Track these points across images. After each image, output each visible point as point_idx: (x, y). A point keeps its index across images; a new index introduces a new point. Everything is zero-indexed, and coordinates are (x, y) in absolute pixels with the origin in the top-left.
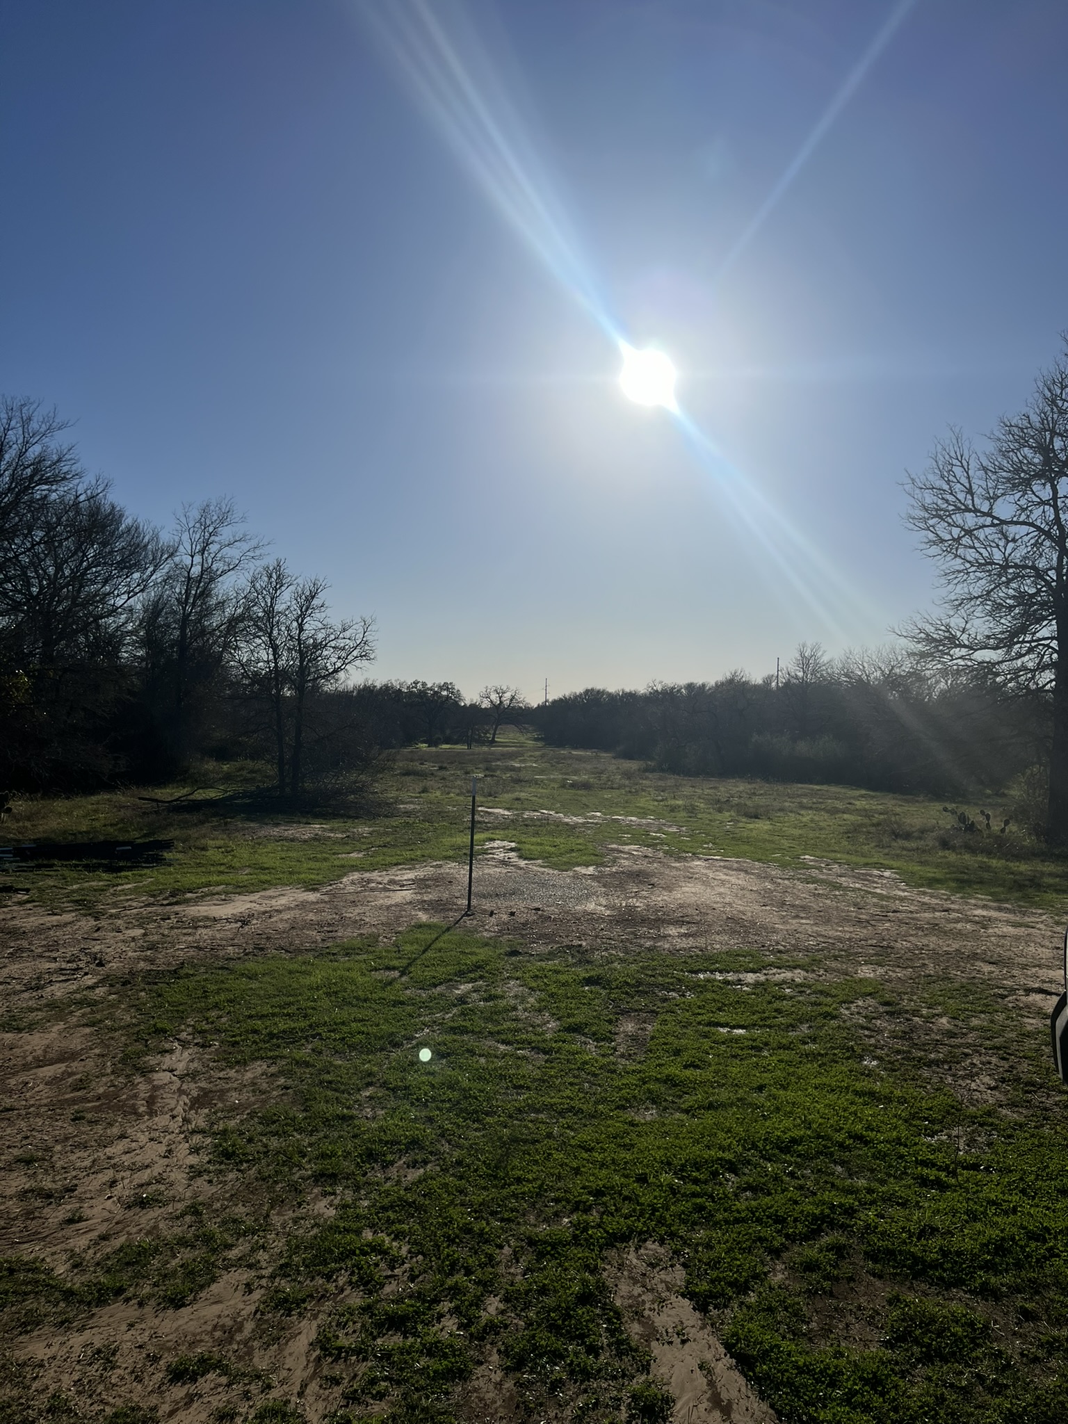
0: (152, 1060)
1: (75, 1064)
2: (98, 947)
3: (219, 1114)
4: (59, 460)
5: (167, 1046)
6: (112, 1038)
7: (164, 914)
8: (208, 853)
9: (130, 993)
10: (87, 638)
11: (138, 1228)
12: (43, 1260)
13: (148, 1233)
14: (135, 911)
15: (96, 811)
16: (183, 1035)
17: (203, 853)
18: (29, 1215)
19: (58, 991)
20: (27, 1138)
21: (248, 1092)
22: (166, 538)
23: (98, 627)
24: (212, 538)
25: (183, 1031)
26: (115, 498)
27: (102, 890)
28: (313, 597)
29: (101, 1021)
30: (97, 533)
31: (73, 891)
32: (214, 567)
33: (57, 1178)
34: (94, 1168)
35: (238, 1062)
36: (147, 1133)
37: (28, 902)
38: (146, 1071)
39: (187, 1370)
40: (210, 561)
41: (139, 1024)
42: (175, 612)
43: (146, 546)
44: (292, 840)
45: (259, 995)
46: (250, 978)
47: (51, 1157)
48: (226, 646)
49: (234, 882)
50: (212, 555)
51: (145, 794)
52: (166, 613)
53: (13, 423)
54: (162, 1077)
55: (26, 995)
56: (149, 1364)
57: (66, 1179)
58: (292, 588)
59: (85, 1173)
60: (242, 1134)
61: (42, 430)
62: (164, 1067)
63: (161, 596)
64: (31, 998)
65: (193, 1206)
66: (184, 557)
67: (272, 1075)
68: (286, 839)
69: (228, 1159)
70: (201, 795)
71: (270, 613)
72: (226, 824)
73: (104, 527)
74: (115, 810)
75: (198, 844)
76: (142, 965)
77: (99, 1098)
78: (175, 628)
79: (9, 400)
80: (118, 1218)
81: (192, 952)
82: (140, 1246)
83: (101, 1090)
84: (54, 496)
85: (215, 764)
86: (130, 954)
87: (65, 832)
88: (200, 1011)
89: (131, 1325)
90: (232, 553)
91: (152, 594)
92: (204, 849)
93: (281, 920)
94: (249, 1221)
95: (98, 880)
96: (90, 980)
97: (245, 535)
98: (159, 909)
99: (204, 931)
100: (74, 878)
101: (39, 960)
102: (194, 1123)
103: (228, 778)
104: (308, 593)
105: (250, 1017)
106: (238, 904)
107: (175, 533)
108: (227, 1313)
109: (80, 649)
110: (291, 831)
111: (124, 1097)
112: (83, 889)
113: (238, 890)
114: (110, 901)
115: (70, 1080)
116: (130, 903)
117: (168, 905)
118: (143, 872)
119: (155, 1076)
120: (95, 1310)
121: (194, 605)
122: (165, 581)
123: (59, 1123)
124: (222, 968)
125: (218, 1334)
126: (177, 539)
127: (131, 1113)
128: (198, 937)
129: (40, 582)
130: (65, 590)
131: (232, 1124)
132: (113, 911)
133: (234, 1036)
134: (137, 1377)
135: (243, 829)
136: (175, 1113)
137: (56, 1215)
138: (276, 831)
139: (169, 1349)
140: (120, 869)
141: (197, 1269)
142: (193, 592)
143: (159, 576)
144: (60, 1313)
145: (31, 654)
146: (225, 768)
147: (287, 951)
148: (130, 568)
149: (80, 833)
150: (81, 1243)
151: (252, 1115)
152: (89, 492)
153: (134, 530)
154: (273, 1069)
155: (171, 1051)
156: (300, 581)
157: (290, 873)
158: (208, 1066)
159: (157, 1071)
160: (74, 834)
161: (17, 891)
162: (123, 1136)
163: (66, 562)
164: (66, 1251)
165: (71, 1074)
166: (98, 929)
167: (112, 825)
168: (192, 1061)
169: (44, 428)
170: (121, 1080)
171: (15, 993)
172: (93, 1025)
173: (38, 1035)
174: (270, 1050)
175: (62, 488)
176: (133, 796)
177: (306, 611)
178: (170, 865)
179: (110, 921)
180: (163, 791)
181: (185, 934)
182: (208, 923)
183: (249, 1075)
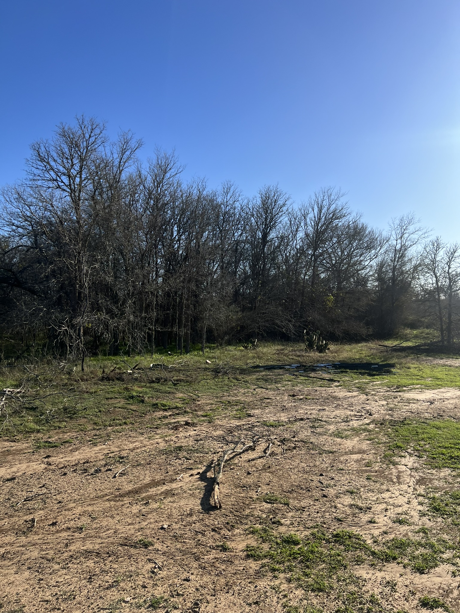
0: (397, 459)
1: (365, 455)
2: (369, 407)
3: (430, 490)
4: (342, 209)
5: (403, 454)
6: (379, 447)
7: (395, 396)
8: (411, 370)
9: (384, 428)
10: (354, 279)
11: (400, 532)
12: (361, 535)
13: (404, 536)
14: (382, 393)
15: (361, 350)
16: (409, 451)
17: (409, 370)
18: (354, 515)
19: (355, 424)
20: (350, 483)
21: (442, 482)
22: (385, 234)
23: (358, 274)
24: (405, 231)
25: (409, 448)
26: (363, 221)
27: (368, 383)
28: (455, 252)
29: (373, 439)
30: (357, 236)
31: (356, 383)
32: (407, 244)
33: (363, 502)
34: (378, 502)
35: (436, 467)
36: (398, 491)
37: (339, 386)
38: (395, 464)
39: (428, 603)
40: (404, 241)
41: (389, 443)
42: (390, 266)
43: (377, 239)
44: (450, 366)
45: (443, 437)
46: (437, 429)
47: (360, 493)
48: (413, 278)
49: (424, 384)
50: (405, 239)
51: (380, 343)
52: (386, 266)
53: (325, 198)
54: (402, 468)
55: (343, 424)
56: (411, 595)
57: (367, 503)
58: (444, 249)
59: (374, 503)
60: (442, 501)
61: (335, 198)
62: (402, 463)
63: (384, 259)
64: (345, 425)
65: (423, 529)
66: (393, 241)
67: (454, 476)
68: (447, 365)
69: (437, 511)
70: (405, 344)
71: (434, 261)
72: (418, 357)
73: (359, 233)
74: (369, 350)
75: (406, 366)
76: (387, 417)
77: (376, 472)
78: (390, 272)
79: (323, 189)
80: (390, 526)
81: (409, 414)
82: (401, 541)
83: (377, 469)
84: (340, 224)
85: (410, 330)
86: (382, 412)
87: (350, 358)
88: (416, 441)
89: (401, 575)
90: (415, 236)
91: (380, 259)
92: (409, 368)
93: (449, 403)
94: (451, 543)
95: (366, 379)
96: (367, 421)
97: (420, 228)
98: (393, 394)
99: (413, 405)
100: (356, 378)
101: (346, 410)
102: (419, 491)
103: (416, 337)
104: (452, 251)
105: (440, 447)
106: (427, 394)
107: (389, 231)
108: (444, 583)
109: (352, 284)
110: (450, 362)
111: (387, 473)
112: (360, 382)
113: (427, 388)
114: (371, 388)
115: (364, 462)
116: (379, 390)
117: (396, 392)
118: (384, 377)
119: (399, 467)
120: (385, 564)
121: (398, 261)
122: (385, 252)
123: (362, 479)
124: (423, 422)
125: (441, 591)
126: (390, 234)
127: (390, 481)
128: (411, 407)
129: (336, 259)
130: (345, 261)
131: (437, 495)
132: (373, 393)
133: (433, 455)
134: (406, 599)
135: (426, 360)
136: (409, 484)
137: (365, 518)
138: (441, 362)
139: (419, 591)
140: (374, 375)
141: (428, 559)
142: (398, 256)
143: (382, 251)
144: (371, 561)
145: (334, 287)
146: (415, 332)
147: (454, 418)
148: (370, 249)
149: (356, 359)
150: (376, 532)
151: (446, 493)
152: (353, 220)
153: (372, 232)
154: (454, 473)
155: (405, 457)
156: (448, 245)
157: (451, 382)
158: (422, 466)
159: (399, 465)
160: (354, 359)
161: (335, 381)
162: (388, 490)
163: (345, 249)
164: (370, 534)
165: (364, 460)
166: (368, 400)
167: (368, 356)
168: (415, 463)
169: (336, 197)
170: (384, 465)
171: (339, 422)
172: (370, 440)
173: (349, 441)
174: (452, 464)
175: (343, 220)
176: (376, 344)
177: (452, 259)
178: (395, 375)
179: (372, 397)
180: (388, 342)
181: (405, 405)
182: (415, 402)
183: (442, 474)
